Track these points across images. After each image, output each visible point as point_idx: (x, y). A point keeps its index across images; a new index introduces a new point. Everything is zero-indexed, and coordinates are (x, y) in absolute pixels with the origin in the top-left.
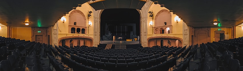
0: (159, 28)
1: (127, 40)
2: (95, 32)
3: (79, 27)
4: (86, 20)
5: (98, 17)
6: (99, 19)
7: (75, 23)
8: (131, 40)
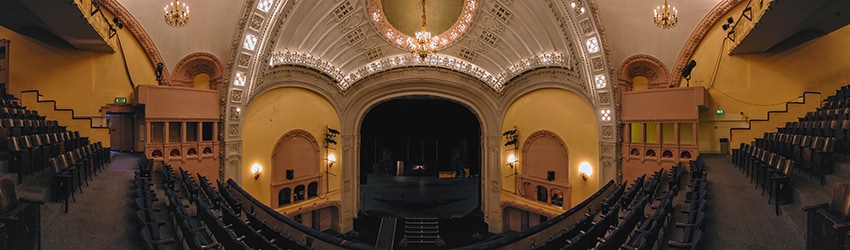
0: (535, 185)
1: (441, 176)
2: (346, 182)
3: (302, 183)
4: (321, 150)
5: (355, 134)
6: (356, 140)
7: (290, 175)
8: (454, 176)
